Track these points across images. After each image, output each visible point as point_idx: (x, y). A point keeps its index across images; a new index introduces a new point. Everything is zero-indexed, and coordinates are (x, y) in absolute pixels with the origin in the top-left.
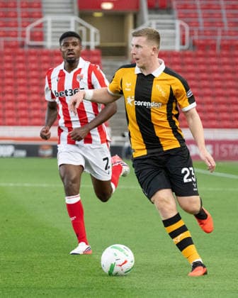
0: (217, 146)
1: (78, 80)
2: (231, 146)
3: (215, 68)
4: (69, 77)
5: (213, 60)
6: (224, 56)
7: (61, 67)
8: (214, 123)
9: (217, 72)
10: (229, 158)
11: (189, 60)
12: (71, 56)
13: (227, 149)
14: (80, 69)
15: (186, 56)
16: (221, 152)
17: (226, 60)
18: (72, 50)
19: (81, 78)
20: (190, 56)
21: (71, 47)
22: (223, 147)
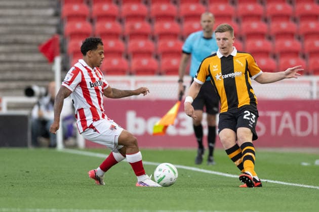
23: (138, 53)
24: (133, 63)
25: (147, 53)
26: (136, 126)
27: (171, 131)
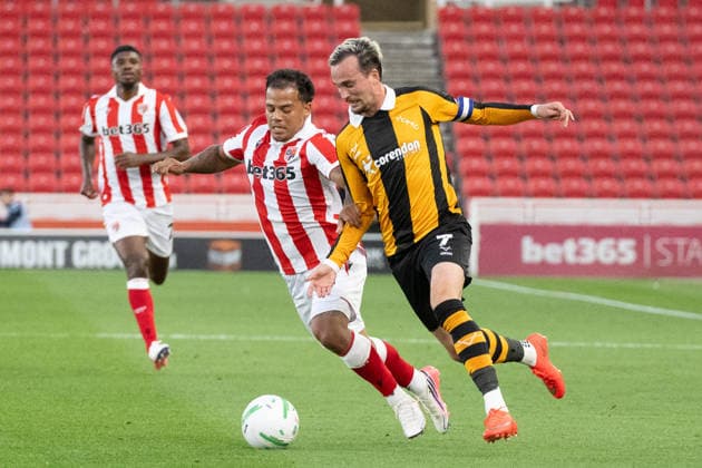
0: (647, 241)
1: (140, 111)
2: (681, 242)
3: (641, 48)
4: (125, 109)
5: (636, 29)
6: (662, 20)
7: (113, 93)
8: (639, 184)
9: (645, 58)
10: (677, 271)
11: (577, 29)
12: (128, 76)
13: (673, 248)
14: (142, 97)
15: (570, 20)
16: (656, 256)
17: (667, 29)
18: (130, 69)
19: (145, 108)
20: (578, 19)
21: (128, 65)
22: (660, 244)
23: (536, 174)
24: (531, 185)
25: (544, 174)
26: (533, 253)
27: (571, 259)
